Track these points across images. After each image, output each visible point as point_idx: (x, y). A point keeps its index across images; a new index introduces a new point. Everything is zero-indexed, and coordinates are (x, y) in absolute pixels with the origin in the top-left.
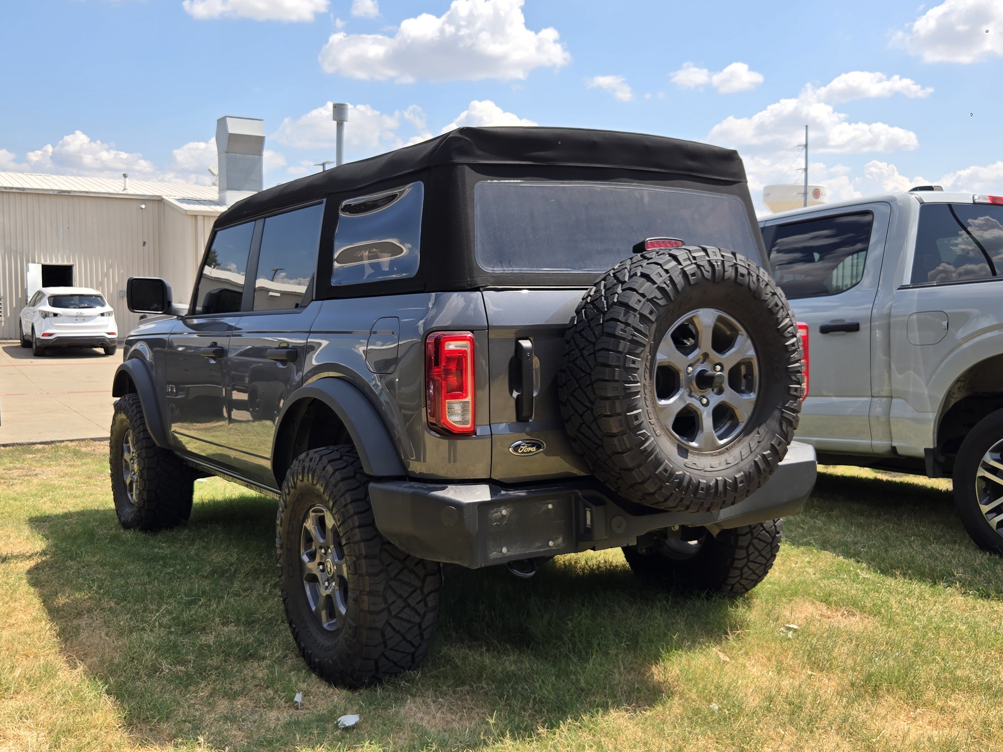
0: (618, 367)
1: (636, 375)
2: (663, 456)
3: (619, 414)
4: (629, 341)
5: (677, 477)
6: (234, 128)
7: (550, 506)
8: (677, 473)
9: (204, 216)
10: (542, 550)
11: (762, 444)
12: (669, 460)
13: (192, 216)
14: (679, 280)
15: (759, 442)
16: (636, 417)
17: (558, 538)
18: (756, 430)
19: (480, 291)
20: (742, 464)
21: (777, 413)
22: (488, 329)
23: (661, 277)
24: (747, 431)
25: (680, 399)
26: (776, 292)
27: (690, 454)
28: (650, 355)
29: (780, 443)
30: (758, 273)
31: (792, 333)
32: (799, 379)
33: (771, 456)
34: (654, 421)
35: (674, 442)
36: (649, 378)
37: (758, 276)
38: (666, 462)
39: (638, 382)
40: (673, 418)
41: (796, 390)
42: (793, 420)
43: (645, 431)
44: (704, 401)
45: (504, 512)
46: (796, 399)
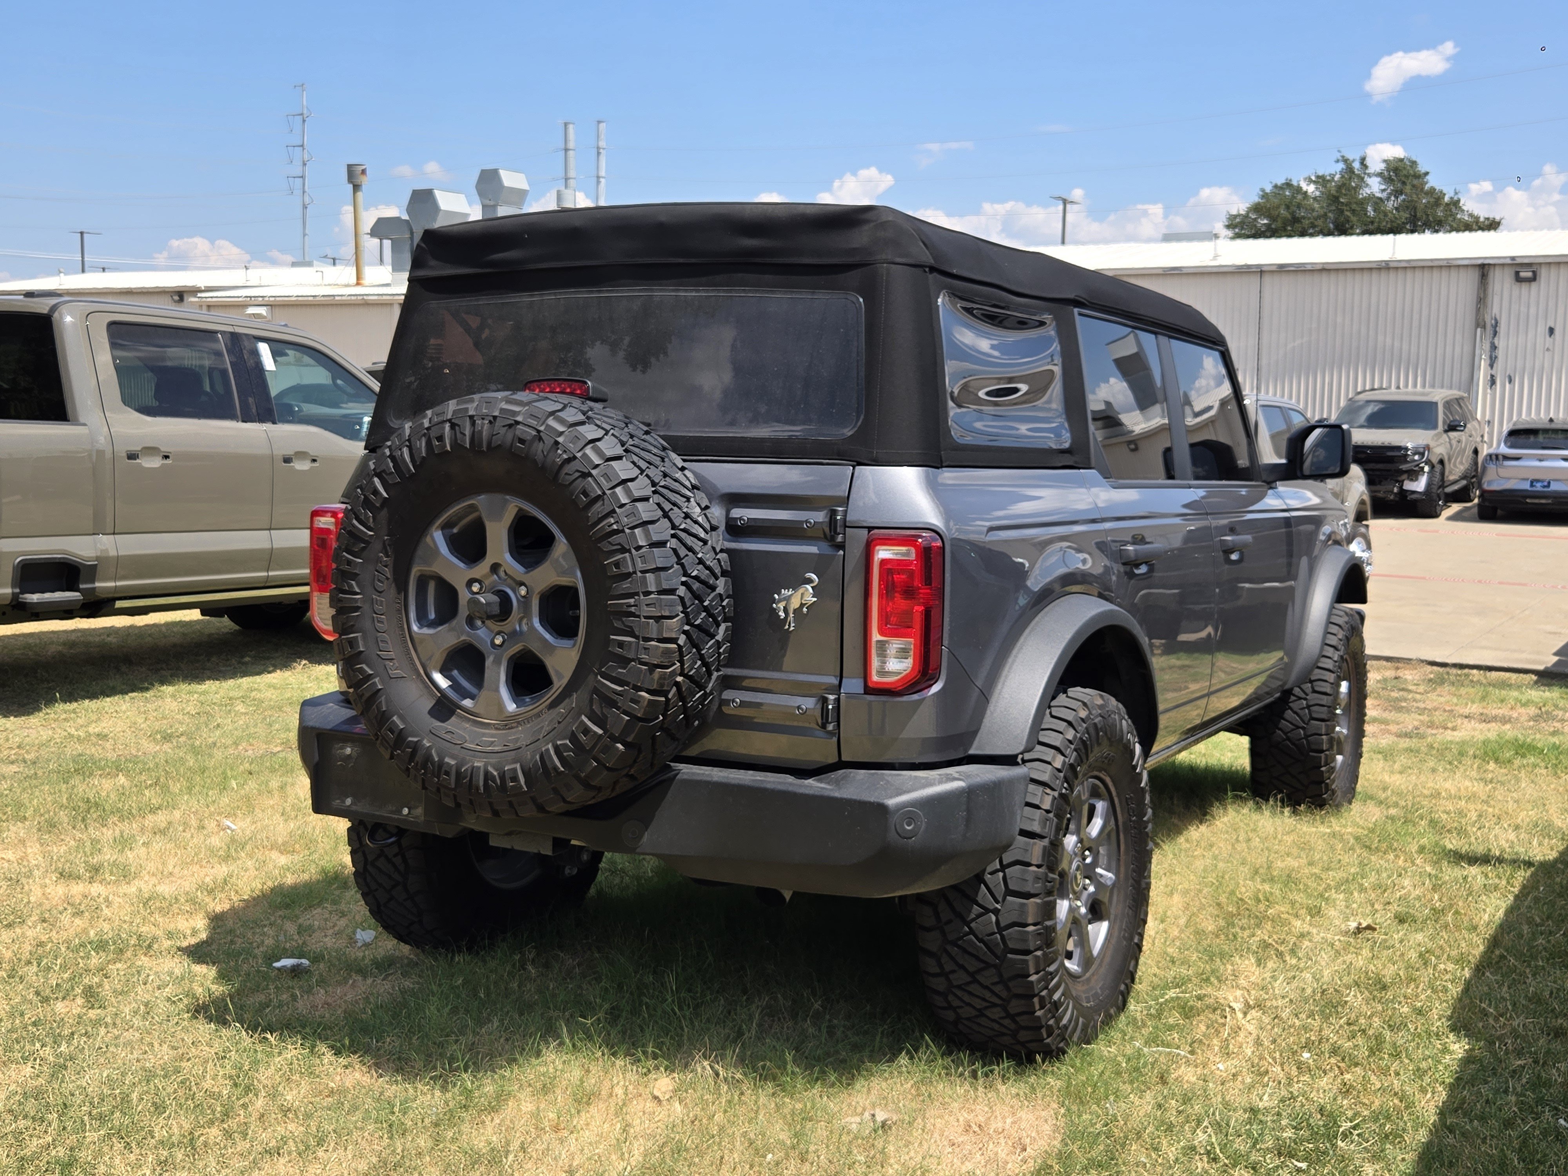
1: (353, 582)
4: (348, 532)
5: (409, 744)
8: (408, 739)
10: (396, 816)
11: (562, 726)
12: (402, 718)
15: (559, 722)
16: (351, 643)
17: (417, 807)
18: (566, 701)
20: (524, 751)
21: (591, 682)
23: (400, 440)
24: (555, 703)
25: (451, 629)
26: (594, 472)
27: (453, 719)
28: (387, 556)
29: (586, 731)
30: (560, 440)
31: (619, 544)
32: (631, 627)
33: (570, 750)
34: (392, 654)
35: (432, 694)
36: (393, 591)
37: (557, 443)
38: (395, 718)
39: (357, 594)
40: (439, 657)
41: (621, 644)
42: (615, 697)
43: (364, 666)
44: (498, 641)
45: (348, 751)
46: (625, 661)
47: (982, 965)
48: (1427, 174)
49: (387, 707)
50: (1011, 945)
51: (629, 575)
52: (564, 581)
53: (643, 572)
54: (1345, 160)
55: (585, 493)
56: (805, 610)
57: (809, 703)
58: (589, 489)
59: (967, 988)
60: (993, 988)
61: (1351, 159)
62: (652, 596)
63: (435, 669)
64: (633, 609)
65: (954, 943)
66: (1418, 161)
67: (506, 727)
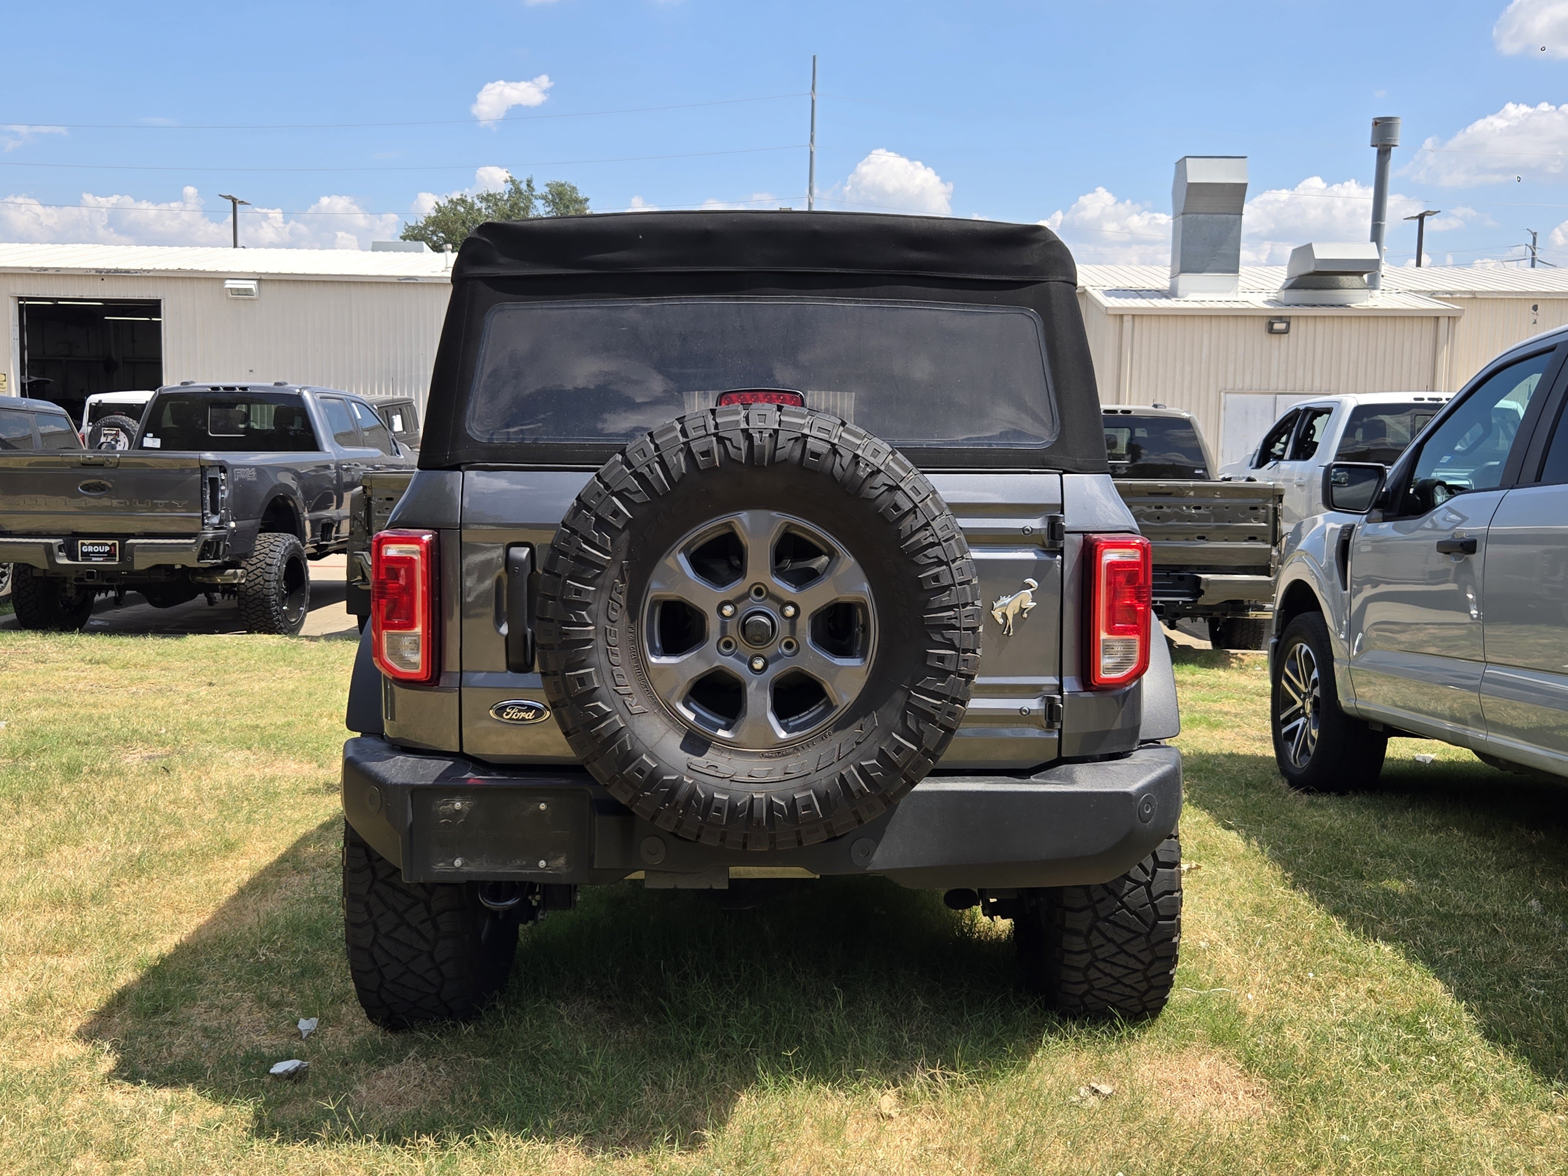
0: (553, 598)
1: (584, 613)
2: (639, 746)
3: (555, 673)
4: (572, 558)
5: (665, 784)
6: (1198, 174)
7: (543, 806)
8: (665, 778)
9: (1134, 316)
10: (528, 872)
11: (864, 746)
12: (652, 756)
13: (1115, 315)
14: (678, 462)
15: (858, 743)
16: (582, 680)
17: (557, 858)
18: (861, 721)
19: (460, 470)
20: (815, 777)
21: (899, 698)
22: (460, 529)
23: (645, 456)
24: (842, 724)
25: (698, 657)
26: (902, 485)
27: (710, 750)
28: (623, 582)
29: (900, 749)
30: (859, 452)
31: (937, 557)
32: (951, 640)
33: (878, 769)
34: (629, 689)
35: (680, 729)
36: (626, 619)
37: (856, 456)
38: (644, 757)
39: (589, 625)
40: (683, 686)
41: (941, 658)
42: (932, 711)
43: (599, 704)
44: (759, 664)
45: (458, 805)
46: (943, 674)
47: (1132, 935)
48: (587, 200)
49: (632, 746)
50: (1161, 913)
51: (948, 587)
52: (847, 596)
53: (961, 584)
54: (513, 182)
55: (896, 507)
56: (1025, 615)
57: (1034, 704)
58: (900, 503)
59: (1113, 960)
60: (1138, 955)
61: (518, 180)
62: (968, 608)
63: (678, 700)
64: (953, 621)
65: (1106, 919)
66: (578, 188)
67: (779, 754)
